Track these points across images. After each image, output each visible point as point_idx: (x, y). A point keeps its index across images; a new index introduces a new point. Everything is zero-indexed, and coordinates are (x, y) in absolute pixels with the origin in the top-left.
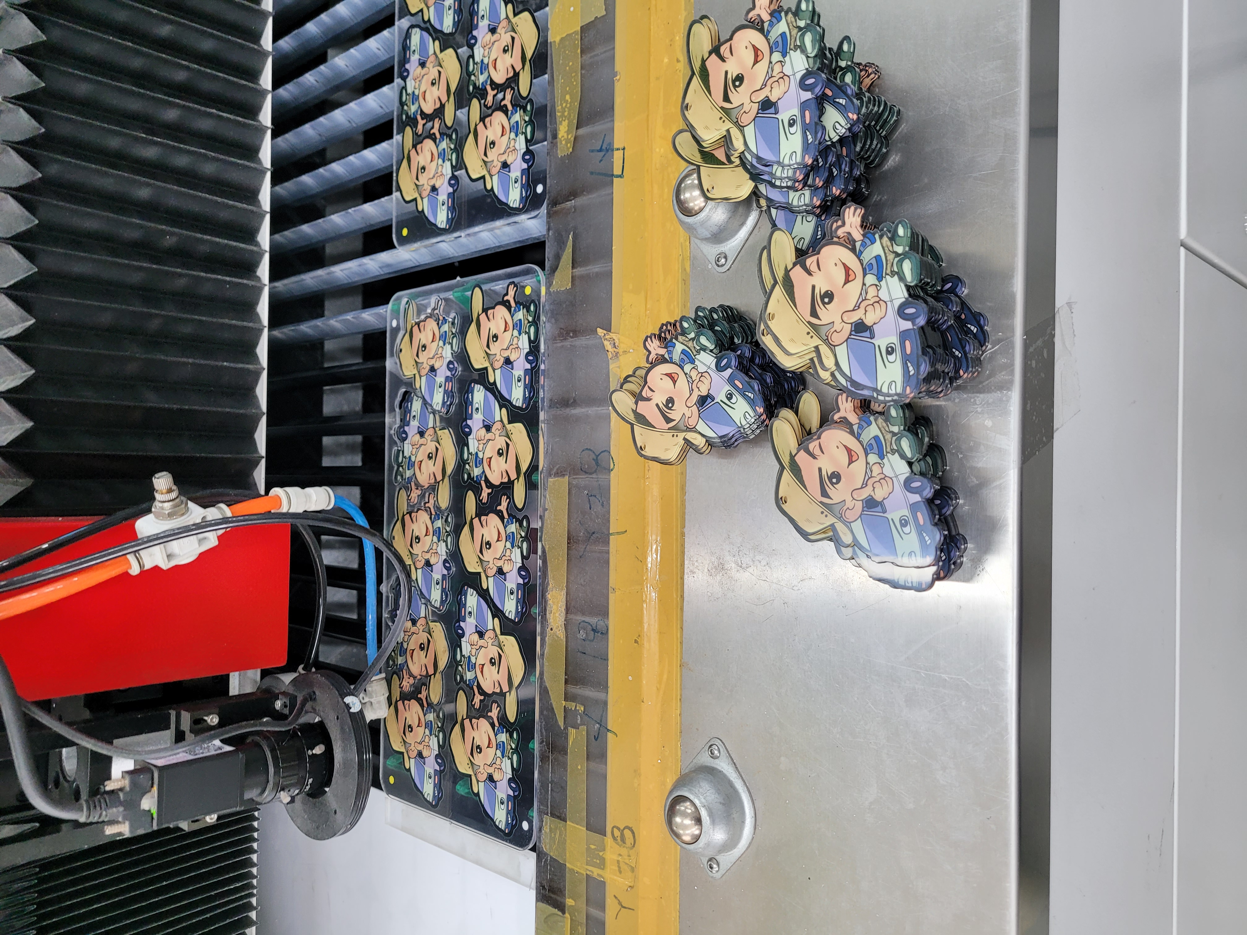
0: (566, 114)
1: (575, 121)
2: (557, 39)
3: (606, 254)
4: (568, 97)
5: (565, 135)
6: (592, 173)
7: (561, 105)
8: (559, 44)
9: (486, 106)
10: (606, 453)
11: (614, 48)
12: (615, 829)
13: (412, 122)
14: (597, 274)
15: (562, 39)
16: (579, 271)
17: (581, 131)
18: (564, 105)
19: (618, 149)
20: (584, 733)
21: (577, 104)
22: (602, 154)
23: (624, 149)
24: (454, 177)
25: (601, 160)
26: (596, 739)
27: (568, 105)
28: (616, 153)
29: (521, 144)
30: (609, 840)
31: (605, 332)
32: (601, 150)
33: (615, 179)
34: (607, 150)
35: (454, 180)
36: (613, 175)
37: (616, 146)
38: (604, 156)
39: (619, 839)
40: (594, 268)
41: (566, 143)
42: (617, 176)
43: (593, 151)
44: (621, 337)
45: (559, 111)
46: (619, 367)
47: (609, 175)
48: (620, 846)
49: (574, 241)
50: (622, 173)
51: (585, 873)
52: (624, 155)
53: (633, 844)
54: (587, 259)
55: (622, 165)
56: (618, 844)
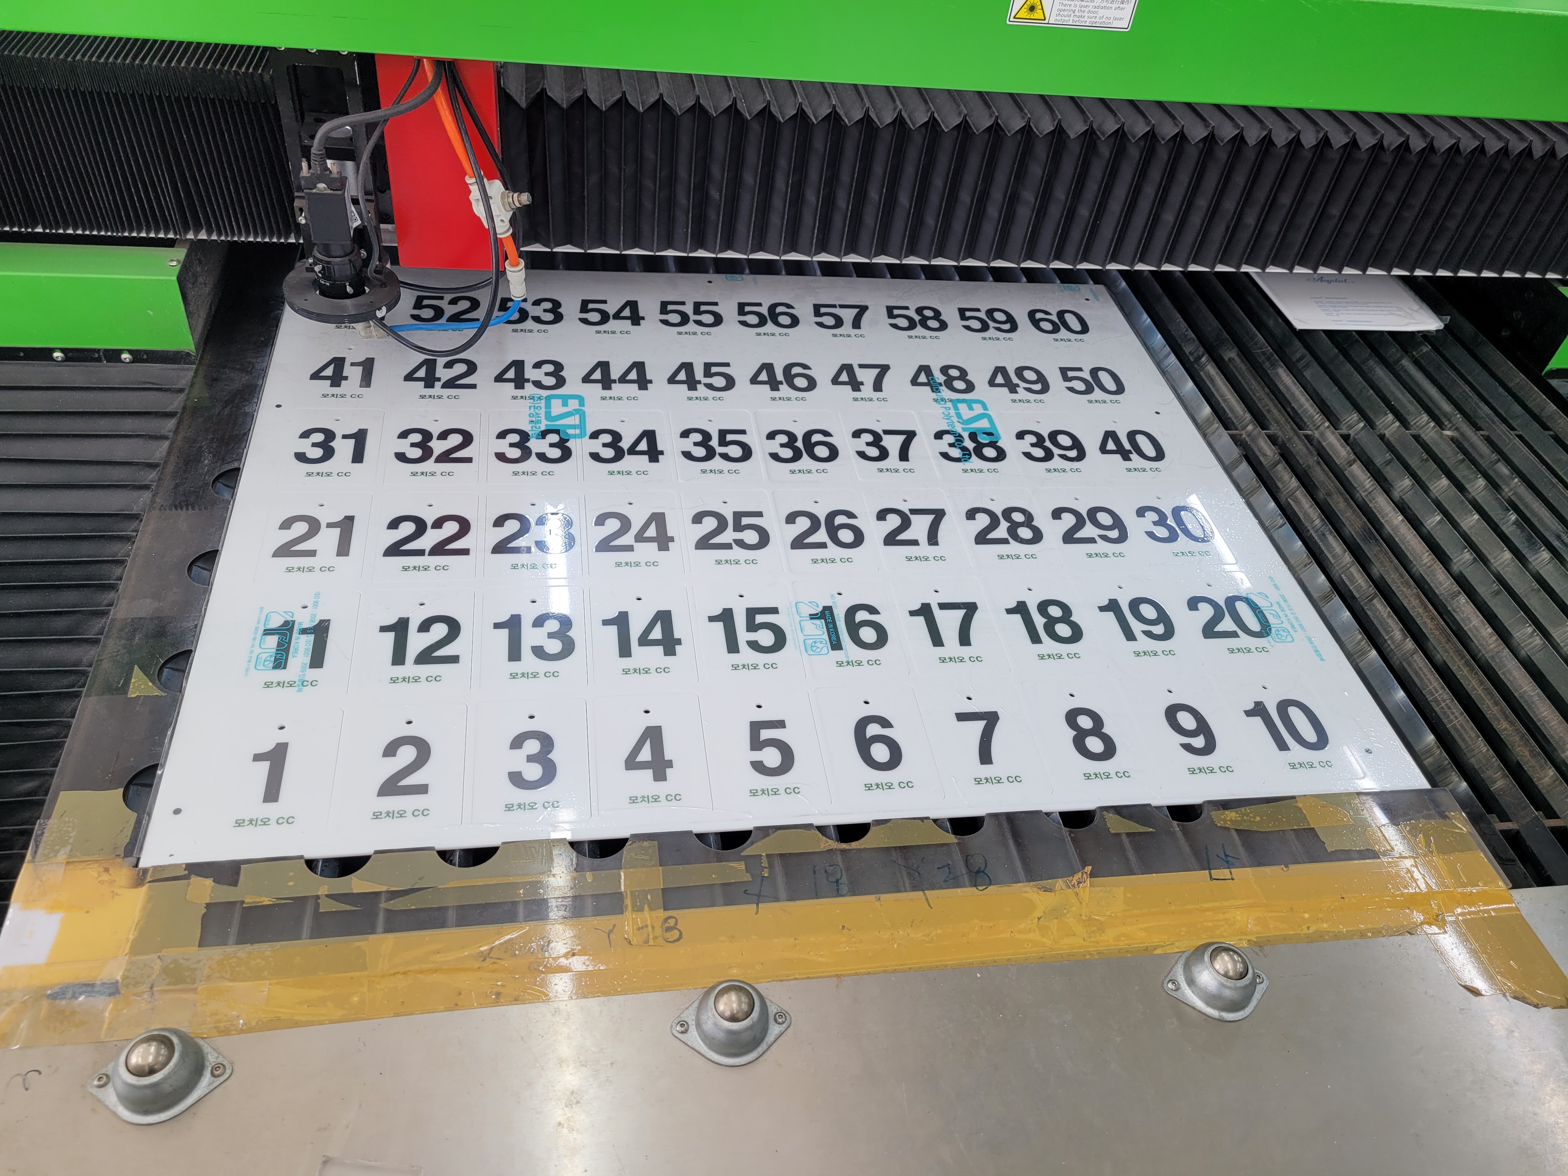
1: (1241, 828)
2: (1299, 804)
3: (1147, 868)
4: (1258, 818)
5: (1228, 818)
6: (1206, 848)
7: (1251, 813)
8: (1296, 806)
10: (988, 881)
11: (1305, 863)
12: (674, 920)
14: (1127, 860)
15: (1300, 808)
16: (1126, 840)
17: (1234, 834)
19: (1231, 873)
20: (746, 879)
21: (1255, 828)
22: (1223, 857)
23: (1233, 879)
25: (1218, 856)
26: (745, 892)
27: (1252, 819)
28: (1227, 871)
30: (661, 914)
31: (1088, 873)
32: (1226, 856)
33: (1207, 871)
34: (1227, 862)
36: (1210, 869)
37: (1232, 870)
38: (1223, 859)
39: (667, 925)
40: (1131, 854)
41: (1222, 820)
42: (1210, 874)
43: (1223, 847)
44: (1087, 890)
45: (1245, 810)
46: (1062, 889)
47: (1209, 865)
48: (662, 927)
49: (1150, 832)
50: (1214, 879)
51: (621, 890)
52: (1229, 879)
53: (668, 940)
54: (1137, 848)
55: (1220, 878)
56: (662, 924)
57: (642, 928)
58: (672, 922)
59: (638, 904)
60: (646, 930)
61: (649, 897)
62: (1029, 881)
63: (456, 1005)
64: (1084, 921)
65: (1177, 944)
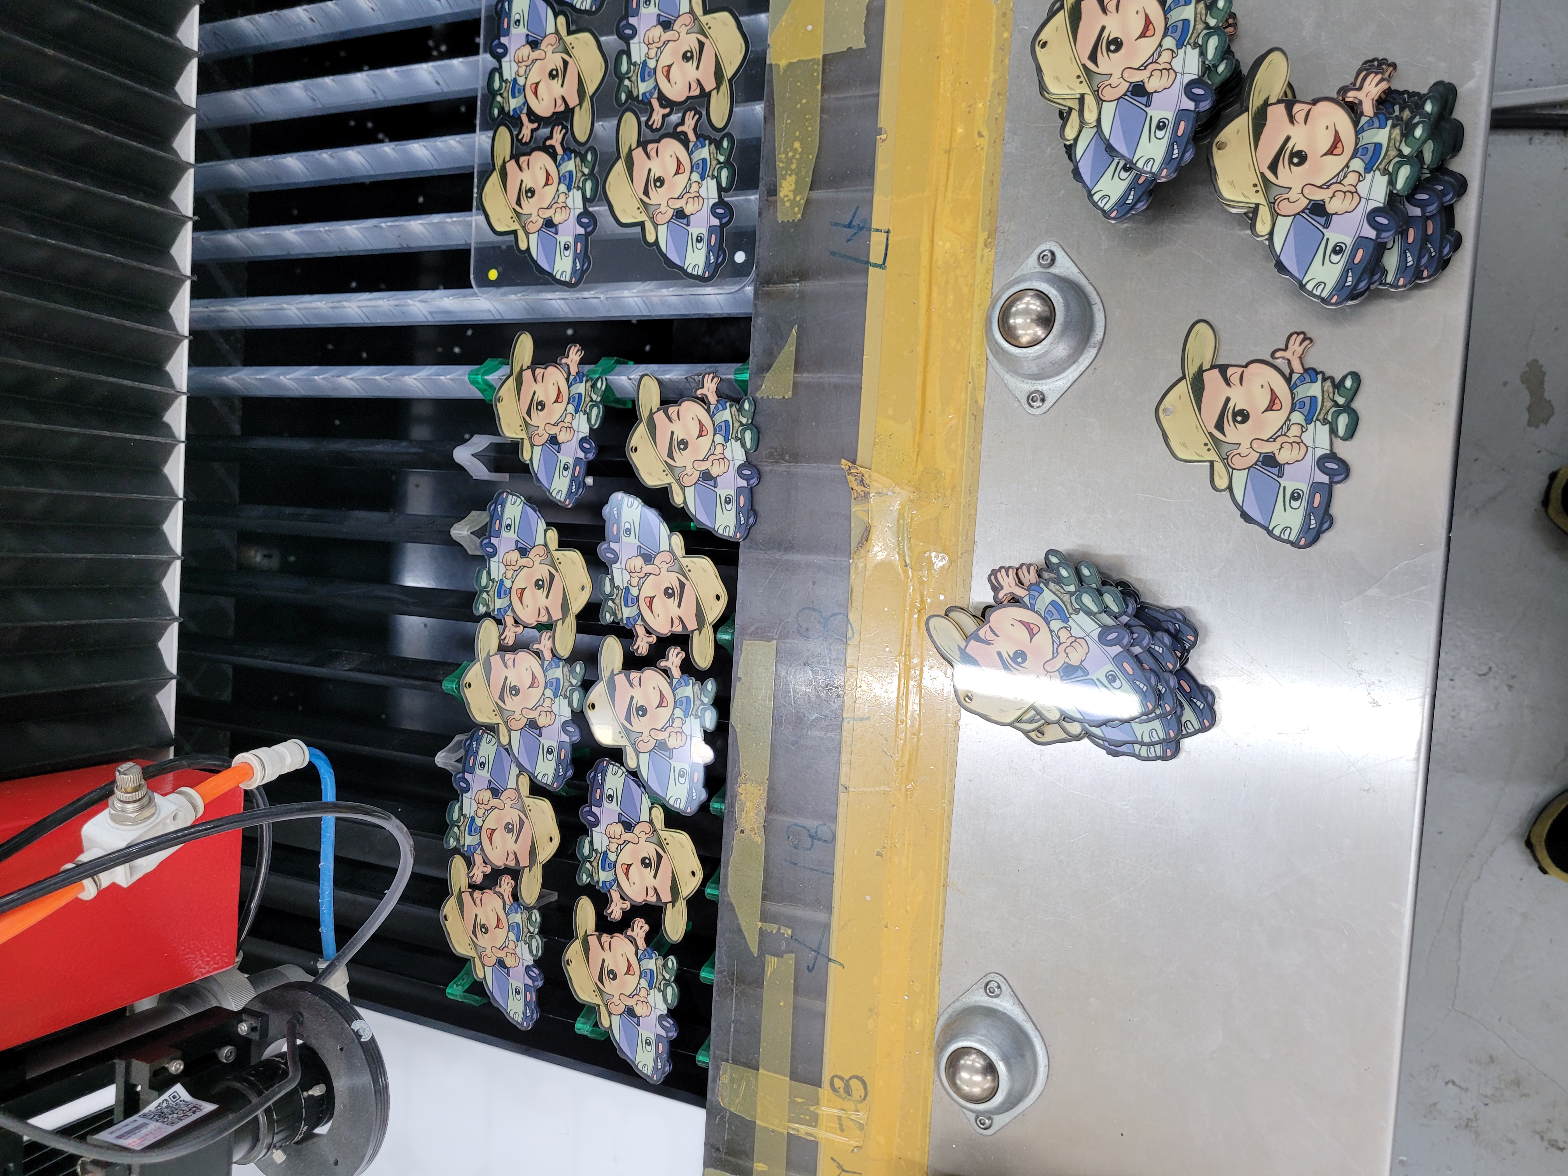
0: (793, 166)
1: (809, 180)
2: (783, 63)
3: (854, 360)
4: (797, 145)
5: (791, 196)
6: (833, 254)
7: (787, 154)
8: (785, 70)
9: (650, 127)
10: (843, 618)
11: (878, 95)
12: (836, 1079)
13: (512, 121)
14: (836, 387)
15: (790, 65)
16: (806, 377)
17: (817, 194)
18: (790, 154)
19: (878, 230)
20: (792, 962)
21: (812, 157)
22: (851, 231)
23: (888, 232)
24: (586, 213)
25: (849, 240)
26: (810, 970)
27: (798, 156)
28: (874, 234)
29: (710, 190)
30: (825, 1092)
31: (850, 464)
32: (849, 226)
33: (871, 268)
34: (861, 229)
35: (587, 218)
36: (868, 262)
37: (874, 225)
38: (855, 234)
40: (829, 377)
41: (792, 206)
42: (875, 265)
43: (836, 224)
44: (875, 475)
45: (782, 159)
46: (868, 511)
47: (861, 262)
48: (843, 1099)
49: (799, 337)
50: (884, 262)
51: (786, 1132)
52: (887, 239)
53: (863, 1096)
54: (819, 365)
55: (884, 252)
56: (840, 1097)
57: (841, 1124)
58: (838, 1083)
59: (808, 1118)
60: (844, 1121)
61: (799, 1100)
62: (848, 553)
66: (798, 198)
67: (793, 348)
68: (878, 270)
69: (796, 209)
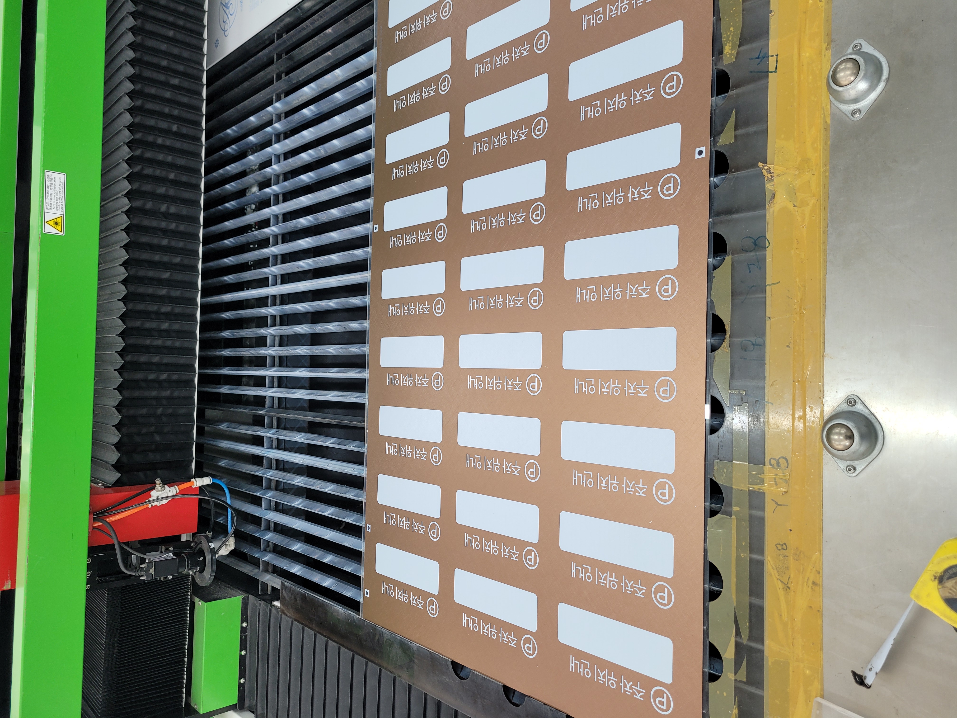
0: (730, 39)
1: (738, 43)
3: (763, 119)
4: (732, 29)
5: (730, 52)
6: (751, 72)
7: (725, 34)
10: (763, 238)
12: (772, 460)
14: (755, 133)
16: (740, 132)
17: (742, 48)
18: (729, 34)
19: (772, 56)
20: (746, 407)
21: (739, 32)
22: (759, 60)
23: (777, 55)
25: (759, 64)
27: (732, 34)
28: (770, 58)
30: (767, 467)
31: (763, 164)
32: (758, 58)
33: (769, 74)
34: (764, 57)
36: (768, 72)
37: (770, 54)
38: (761, 60)
39: (775, 465)
40: (752, 129)
41: (730, 57)
42: (772, 72)
43: (752, 59)
44: (776, 167)
45: (724, 38)
46: (774, 185)
47: (765, 72)
48: (777, 469)
49: (736, 114)
50: (776, 69)
51: (748, 490)
52: (777, 59)
53: (786, 466)
54: (747, 124)
55: (775, 65)
56: (774, 468)
57: (775, 482)
58: (773, 462)
59: (758, 481)
60: (778, 480)
61: (754, 473)
62: (765, 208)
63: (818, 611)
64: (799, 173)
65: (823, 105)
66: (733, 52)
67: (734, 119)
68: (773, 73)
69: (732, 57)
